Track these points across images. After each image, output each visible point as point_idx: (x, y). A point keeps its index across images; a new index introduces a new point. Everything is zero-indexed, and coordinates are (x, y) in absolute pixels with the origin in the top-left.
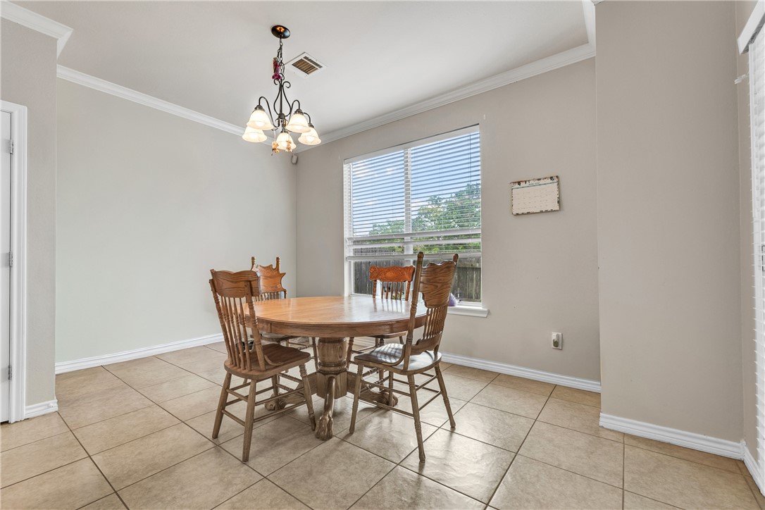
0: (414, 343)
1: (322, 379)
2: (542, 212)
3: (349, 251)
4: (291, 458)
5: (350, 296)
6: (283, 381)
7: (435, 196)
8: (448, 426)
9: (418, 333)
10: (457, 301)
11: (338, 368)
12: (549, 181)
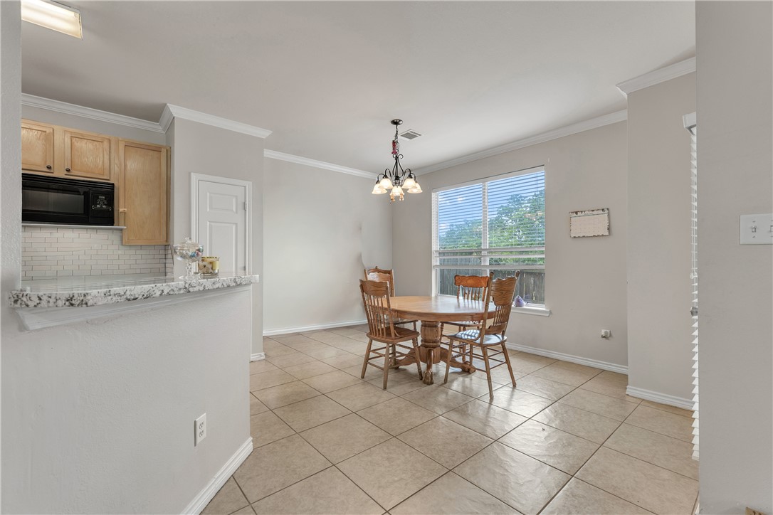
0: (487, 327)
1: (424, 350)
2: (594, 236)
3: (436, 261)
4: (410, 390)
5: (436, 297)
6: (398, 349)
7: (517, 195)
8: (512, 386)
9: (490, 322)
10: (524, 303)
11: (435, 344)
12: (602, 212)
